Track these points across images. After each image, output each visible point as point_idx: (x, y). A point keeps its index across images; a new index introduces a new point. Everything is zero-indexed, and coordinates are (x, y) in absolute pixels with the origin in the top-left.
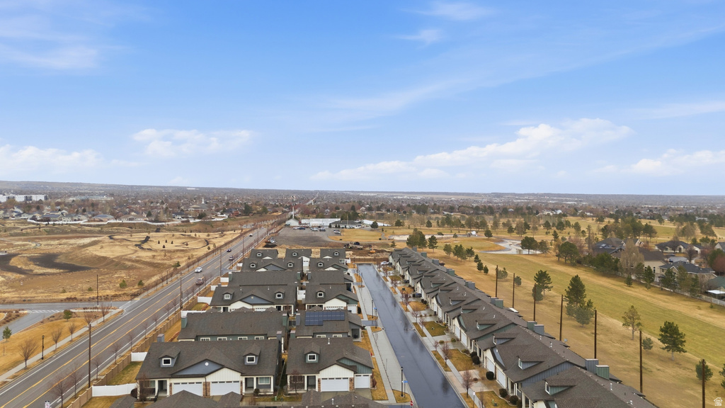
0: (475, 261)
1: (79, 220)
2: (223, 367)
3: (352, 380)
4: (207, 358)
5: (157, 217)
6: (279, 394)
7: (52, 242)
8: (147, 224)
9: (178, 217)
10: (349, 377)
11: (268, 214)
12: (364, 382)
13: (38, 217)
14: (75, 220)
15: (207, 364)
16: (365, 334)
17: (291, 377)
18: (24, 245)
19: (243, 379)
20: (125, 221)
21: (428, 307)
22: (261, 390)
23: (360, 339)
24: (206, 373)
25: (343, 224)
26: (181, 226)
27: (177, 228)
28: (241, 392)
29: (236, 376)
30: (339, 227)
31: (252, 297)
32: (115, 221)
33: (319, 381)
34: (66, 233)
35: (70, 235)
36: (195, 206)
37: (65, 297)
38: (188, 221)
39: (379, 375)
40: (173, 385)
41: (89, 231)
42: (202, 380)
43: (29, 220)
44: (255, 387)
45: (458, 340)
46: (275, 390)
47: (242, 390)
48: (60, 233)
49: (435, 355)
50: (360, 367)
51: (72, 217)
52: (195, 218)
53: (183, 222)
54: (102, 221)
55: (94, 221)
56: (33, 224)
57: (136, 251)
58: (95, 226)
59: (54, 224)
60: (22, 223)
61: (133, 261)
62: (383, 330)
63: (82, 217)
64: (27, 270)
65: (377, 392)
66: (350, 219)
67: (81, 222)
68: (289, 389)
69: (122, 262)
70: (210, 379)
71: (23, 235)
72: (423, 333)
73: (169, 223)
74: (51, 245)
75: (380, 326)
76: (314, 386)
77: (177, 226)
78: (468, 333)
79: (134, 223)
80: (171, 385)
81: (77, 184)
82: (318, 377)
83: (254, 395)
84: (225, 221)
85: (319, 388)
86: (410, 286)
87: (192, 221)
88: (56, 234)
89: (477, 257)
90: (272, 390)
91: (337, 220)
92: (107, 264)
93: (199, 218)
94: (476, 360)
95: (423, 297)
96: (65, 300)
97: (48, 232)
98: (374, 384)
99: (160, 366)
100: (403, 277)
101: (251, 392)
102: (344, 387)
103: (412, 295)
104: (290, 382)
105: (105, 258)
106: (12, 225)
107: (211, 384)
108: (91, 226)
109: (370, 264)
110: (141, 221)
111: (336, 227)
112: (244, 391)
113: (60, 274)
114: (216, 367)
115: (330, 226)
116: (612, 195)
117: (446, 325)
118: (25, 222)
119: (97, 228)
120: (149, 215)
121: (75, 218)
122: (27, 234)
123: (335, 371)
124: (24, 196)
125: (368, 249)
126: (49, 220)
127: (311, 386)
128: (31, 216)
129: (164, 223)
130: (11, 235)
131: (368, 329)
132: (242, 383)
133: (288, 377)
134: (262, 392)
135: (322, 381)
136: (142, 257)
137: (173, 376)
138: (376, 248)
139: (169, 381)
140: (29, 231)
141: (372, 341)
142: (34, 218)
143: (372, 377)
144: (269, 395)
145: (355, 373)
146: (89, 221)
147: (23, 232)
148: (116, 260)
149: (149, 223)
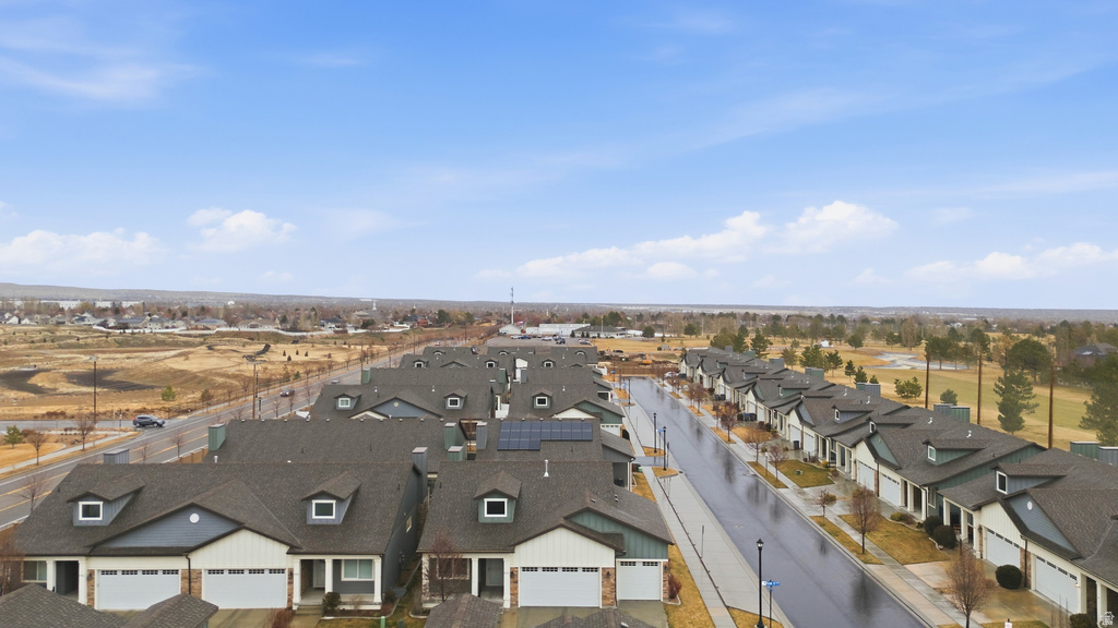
0: (848, 374)
1: (174, 327)
2: (238, 526)
3: (608, 575)
4: (196, 500)
5: (295, 323)
6: (400, 609)
7: (118, 356)
8: (277, 333)
9: (330, 325)
10: (600, 565)
11: (475, 325)
12: (643, 582)
13: (112, 323)
14: (167, 328)
15: (194, 518)
16: (640, 480)
17: (432, 561)
18: (70, 359)
19: (295, 564)
20: (244, 329)
21: (775, 435)
22: (345, 598)
23: (630, 487)
24: (192, 545)
25: (594, 330)
26: (333, 338)
27: (327, 341)
28: (290, 601)
29: (274, 554)
30: (588, 336)
31: (396, 404)
32: (228, 329)
33: (513, 575)
34: (148, 345)
36: (361, 313)
37: (44, 412)
38: (346, 332)
39: (683, 567)
40: (97, 576)
41: (184, 342)
42: (179, 564)
43: (95, 327)
44: (329, 588)
45: (870, 494)
46: (388, 598)
47: (290, 595)
48: (138, 346)
49: (822, 525)
50: (631, 540)
51: (162, 322)
52: (356, 328)
53: (336, 332)
54: (209, 329)
55: (197, 329)
56: (102, 332)
57: (239, 364)
58: (195, 337)
59: (133, 333)
60: (85, 331)
61: (228, 376)
62: (683, 475)
63: (180, 323)
64: (49, 389)
65: (682, 613)
66: (606, 324)
67: (176, 331)
68: (424, 598)
69: (210, 377)
70: (200, 560)
71: (80, 346)
72: (777, 480)
73: (314, 333)
74: (114, 359)
75: (673, 466)
76: (499, 590)
77: (327, 338)
78: (902, 472)
79: (257, 332)
80: (90, 576)
82: (510, 562)
83: (326, 613)
84: (405, 333)
85: (514, 594)
86: (728, 404)
87: (351, 332)
88: (133, 346)
89: (850, 366)
90: (378, 597)
91: (584, 326)
92: (186, 381)
93: (364, 327)
94: (943, 536)
95: (762, 417)
96: (43, 416)
97: (121, 344)
98: (673, 589)
99: (71, 522)
100: (711, 390)
101: (317, 600)
102: (585, 594)
103: (736, 418)
104: (431, 576)
106: (67, 333)
107: (204, 575)
108: (189, 336)
109: (644, 378)
110: (270, 329)
111: (583, 336)
112: (297, 599)
114: (218, 528)
115: (573, 335)
116: (1035, 310)
117: (827, 466)
118: (89, 329)
119: (198, 339)
120: (284, 320)
121: (166, 324)
122: (87, 345)
123: (561, 546)
125: (639, 359)
126: (127, 328)
127: (491, 587)
128: (99, 321)
129: (305, 334)
130: (60, 347)
131: (647, 471)
132: (291, 575)
133: (425, 560)
134: (347, 602)
135: (521, 575)
136: (245, 371)
137: (94, 551)
138: (653, 358)
139: (84, 566)
140: (89, 341)
141: (658, 494)
142: (104, 324)
143: (667, 568)
144: (369, 613)
145: (619, 553)
146: (188, 329)
147: (81, 342)
148: (201, 375)
149: (280, 332)
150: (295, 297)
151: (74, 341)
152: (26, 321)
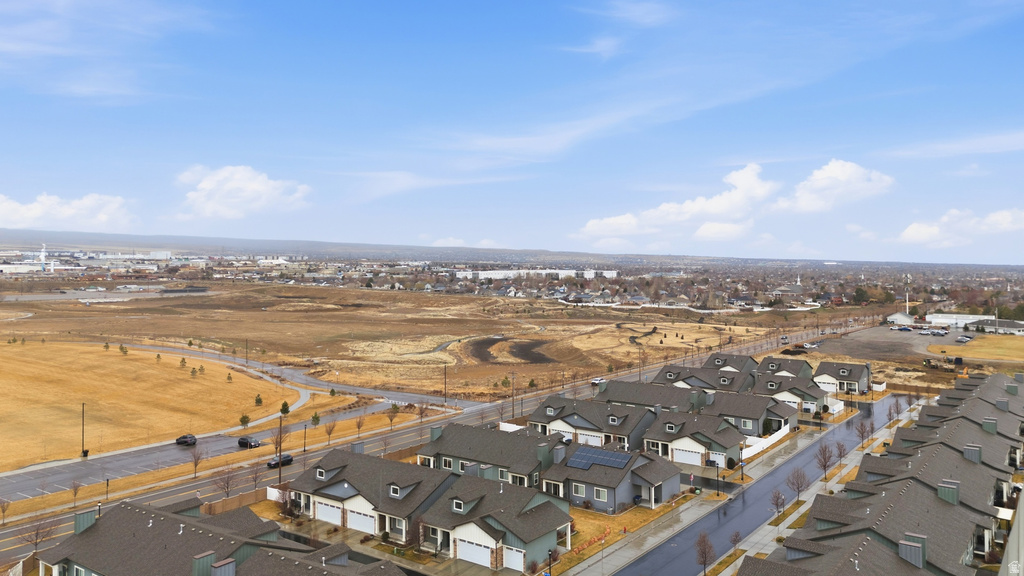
1: (613, 302)
3: (494, 552)
5: (705, 301)
9: (740, 303)
10: (490, 546)
12: (515, 560)
13: (573, 297)
14: (608, 302)
20: (663, 306)
22: (392, 536)
26: (738, 315)
27: (730, 318)
33: (454, 541)
34: (589, 317)
35: (592, 320)
36: (783, 288)
38: (751, 310)
41: (613, 316)
42: (339, 505)
43: (559, 300)
44: (388, 530)
46: (407, 540)
48: (582, 318)
52: (764, 306)
53: (743, 310)
54: (637, 304)
55: (628, 304)
56: (563, 304)
57: (621, 345)
58: (624, 311)
59: (582, 306)
60: (551, 303)
63: (618, 299)
64: (492, 357)
67: (613, 305)
68: (421, 543)
71: (542, 317)
76: (448, 548)
77: (733, 315)
79: (673, 309)
81: (677, 257)
82: (454, 535)
83: (384, 541)
84: (813, 312)
85: (455, 551)
87: (757, 310)
90: (404, 539)
93: (771, 304)
97: (571, 316)
101: (382, 534)
102: (484, 559)
105: (577, 350)
110: (684, 306)
111: (978, 330)
113: (518, 364)
114: (353, 492)
115: (967, 328)
118: (554, 302)
119: (626, 314)
121: (607, 300)
122: (547, 316)
124: (575, 271)
126: (580, 302)
127: (445, 545)
128: (562, 296)
129: (714, 311)
130: (532, 317)
133: (421, 526)
135: (458, 542)
140: (551, 313)
142: (566, 299)
145: (498, 542)
146: (622, 304)
147: (545, 313)
148: (585, 354)
149: (692, 309)
150: (761, 260)
151: (540, 312)
152: (520, 294)
